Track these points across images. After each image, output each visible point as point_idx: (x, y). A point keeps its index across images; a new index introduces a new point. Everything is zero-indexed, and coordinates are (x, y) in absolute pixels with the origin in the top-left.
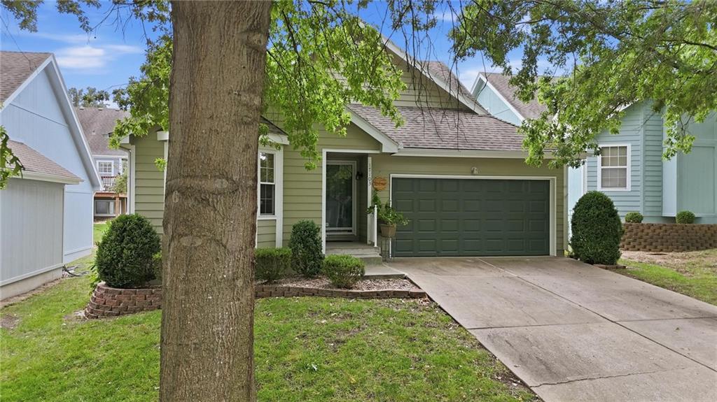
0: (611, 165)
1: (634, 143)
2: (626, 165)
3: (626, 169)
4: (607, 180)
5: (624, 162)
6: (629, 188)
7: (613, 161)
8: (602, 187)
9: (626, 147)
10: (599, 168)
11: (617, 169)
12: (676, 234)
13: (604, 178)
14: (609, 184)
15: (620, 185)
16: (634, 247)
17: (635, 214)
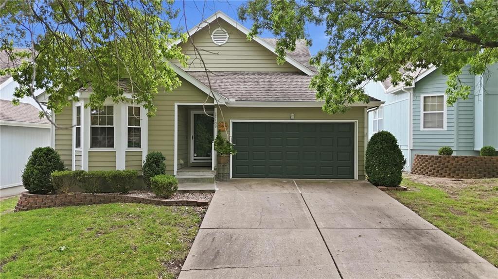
0: (431, 111)
2: (443, 110)
3: (443, 113)
4: (429, 122)
5: (441, 108)
6: (445, 128)
7: (433, 107)
8: (424, 127)
9: (443, 96)
10: (422, 112)
11: (436, 113)
12: (475, 164)
13: (425, 120)
14: (430, 125)
15: (438, 126)
16: (441, 174)
17: (445, 148)
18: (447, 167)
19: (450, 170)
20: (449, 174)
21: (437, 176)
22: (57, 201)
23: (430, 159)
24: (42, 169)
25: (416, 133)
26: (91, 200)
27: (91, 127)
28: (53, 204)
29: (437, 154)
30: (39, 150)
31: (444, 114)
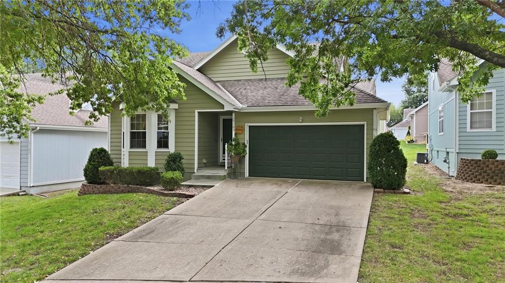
0: (479, 109)
1: (499, 89)
2: (491, 109)
3: (491, 112)
4: (476, 122)
5: (490, 105)
6: (494, 129)
7: (481, 106)
8: (471, 128)
9: (492, 93)
10: (469, 111)
11: (484, 112)
13: (473, 120)
14: (477, 125)
15: (486, 126)
16: (479, 180)
17: (488, 151)
18: (485, 172)
19: (488, 175)
20: (487, 180)
21: (474, 182)
22: (101, 190)
23: (470, 163)
24: (95, 164)
25: (462, 134)
26: (123, 190)
27: (130, 132)
28: (98, 192)
29: (479, 157)
30: (95, 150)
31: (493, 112)
